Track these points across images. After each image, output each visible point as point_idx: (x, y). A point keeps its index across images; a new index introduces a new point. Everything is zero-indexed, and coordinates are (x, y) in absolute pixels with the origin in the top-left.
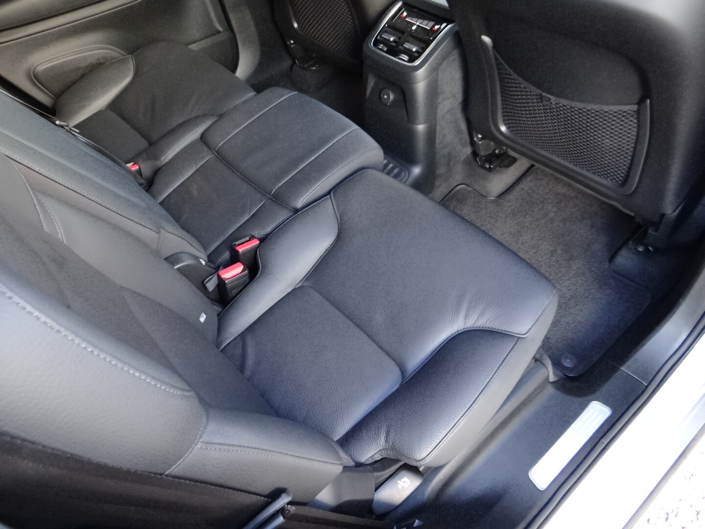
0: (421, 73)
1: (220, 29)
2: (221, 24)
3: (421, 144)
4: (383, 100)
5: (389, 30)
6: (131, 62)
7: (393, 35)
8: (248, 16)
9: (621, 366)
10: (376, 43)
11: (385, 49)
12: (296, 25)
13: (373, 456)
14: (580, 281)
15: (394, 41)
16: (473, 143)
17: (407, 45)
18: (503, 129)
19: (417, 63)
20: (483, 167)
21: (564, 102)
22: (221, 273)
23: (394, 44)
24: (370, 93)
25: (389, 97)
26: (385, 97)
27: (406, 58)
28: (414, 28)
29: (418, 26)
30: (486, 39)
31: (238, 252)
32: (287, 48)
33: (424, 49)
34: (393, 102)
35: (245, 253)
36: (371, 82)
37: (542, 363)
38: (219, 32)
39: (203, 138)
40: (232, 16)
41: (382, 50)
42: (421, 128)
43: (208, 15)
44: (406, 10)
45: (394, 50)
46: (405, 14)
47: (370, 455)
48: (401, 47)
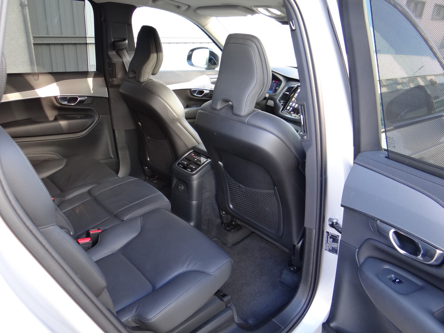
0: (195, 177)
1: (113, 157)
2: (113, 155)
3: (194, 211)
4: (179, 189)
5: (185, 160)
6: (65, 161)
7: (186, 161)
8: (127, 153)
9: (273, 319)
10: (179, 164)
11: (182, 166)
12: (148, 159)
13: (128, 319)
14: (264, 285)
15: (186, 164)
16: (221, 217)
17: (191, 166)
18: (231, 206)
19: (194, 172)
20: (225, 229)
21: (248, 189)
22: (78, 240)
23: (186, 165)
24: (174, 186)
25: (181, 187)
26: (180, 187)
27: (190, 170)
28: (196, 160)
29: (197, 159)
30: (220, 163)
31: (90, 233)
32: (144, 170)
33: (198, 168)
34: (182, 190)
35: (93, 234)
36: (175, 181)
37: (230, 308)
38: (112, 158)
39: (89, 192)
40: (119, 152)
41: (180, 167)
42: (194, 203)
43: (108, 150)
44: (194, 153)
45: (185, 167)
46: (193, 155)
47: (127, 319)
48: (189, 166)
